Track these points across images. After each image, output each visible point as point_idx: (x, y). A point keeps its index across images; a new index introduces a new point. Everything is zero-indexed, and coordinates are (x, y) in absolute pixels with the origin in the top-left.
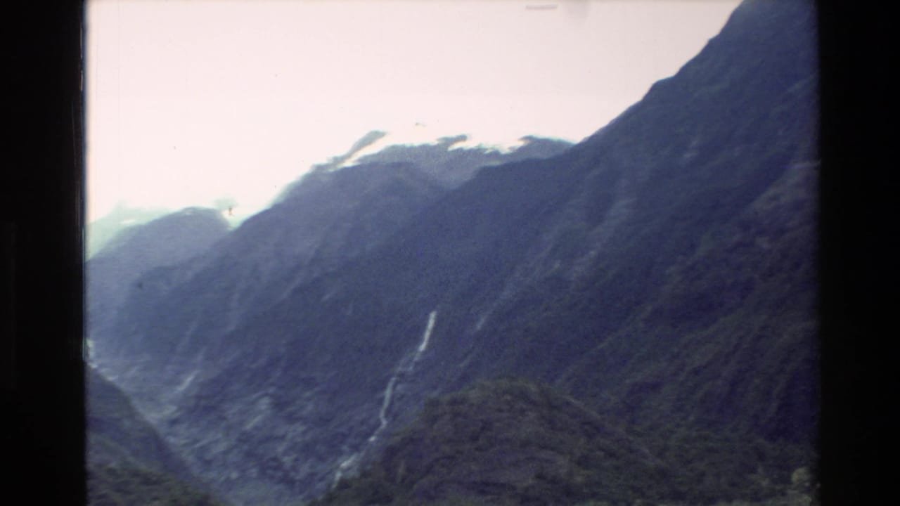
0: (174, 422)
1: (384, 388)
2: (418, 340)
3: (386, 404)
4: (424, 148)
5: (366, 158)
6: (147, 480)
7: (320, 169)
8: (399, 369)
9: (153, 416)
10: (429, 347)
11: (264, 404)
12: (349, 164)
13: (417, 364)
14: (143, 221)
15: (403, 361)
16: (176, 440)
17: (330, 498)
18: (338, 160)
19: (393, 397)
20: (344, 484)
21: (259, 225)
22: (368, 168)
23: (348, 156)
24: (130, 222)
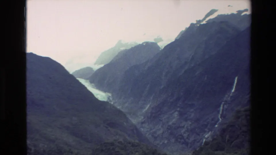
0: (142, 123)
1: (219, 106)
2: (232, 88)
3: (221, 113)
4: (233, 15)
5: (210, 20)
6: (133, 145)
7: (192, 25)
8: (225, 99)
9: (134, 121)
10: (236, 90)
11: (176, 114)
12: (204, 22)
13: (232, 97)
14: (129, 48)
15: (227, 96)
16: (144, 130)
17: (201, 149)
18: (199, 21)
19: (223, 110)
20: (206, 144)
21: (171, 47)
22: (211, 23)
23: (204, 19)
24: (122, 49)
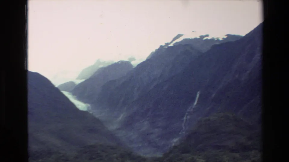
0: (119, 129)
2: (194, 102)
3: (184, 121)
4: (196, 39)
5: (176, 43)
7: (161, 47)
8: (188, 110)
9: (113, 127)
10: (197, 103)
11: (146, 123)
12: (171, 45)
13: (194, 109)
14: (106, 65)
15: (190, 108)
18: (167, 44)
19: (186, 120)
21: (142, 65)
22: (177, 46)
23: (171, 42)
24: (101, 66)
